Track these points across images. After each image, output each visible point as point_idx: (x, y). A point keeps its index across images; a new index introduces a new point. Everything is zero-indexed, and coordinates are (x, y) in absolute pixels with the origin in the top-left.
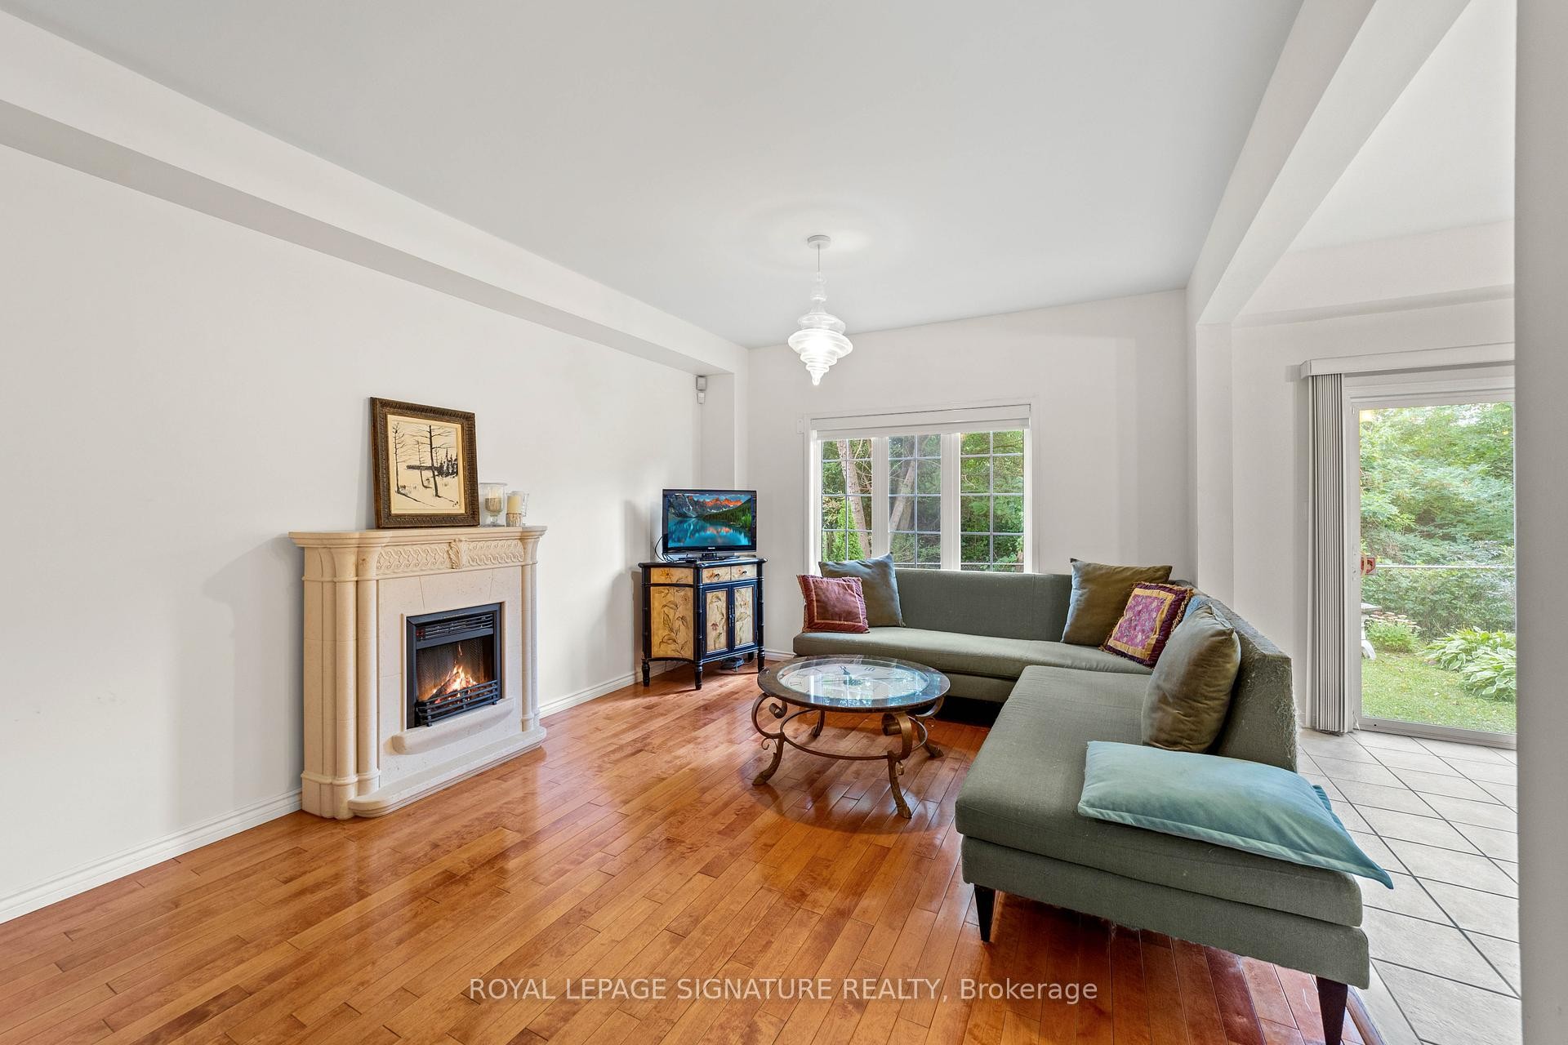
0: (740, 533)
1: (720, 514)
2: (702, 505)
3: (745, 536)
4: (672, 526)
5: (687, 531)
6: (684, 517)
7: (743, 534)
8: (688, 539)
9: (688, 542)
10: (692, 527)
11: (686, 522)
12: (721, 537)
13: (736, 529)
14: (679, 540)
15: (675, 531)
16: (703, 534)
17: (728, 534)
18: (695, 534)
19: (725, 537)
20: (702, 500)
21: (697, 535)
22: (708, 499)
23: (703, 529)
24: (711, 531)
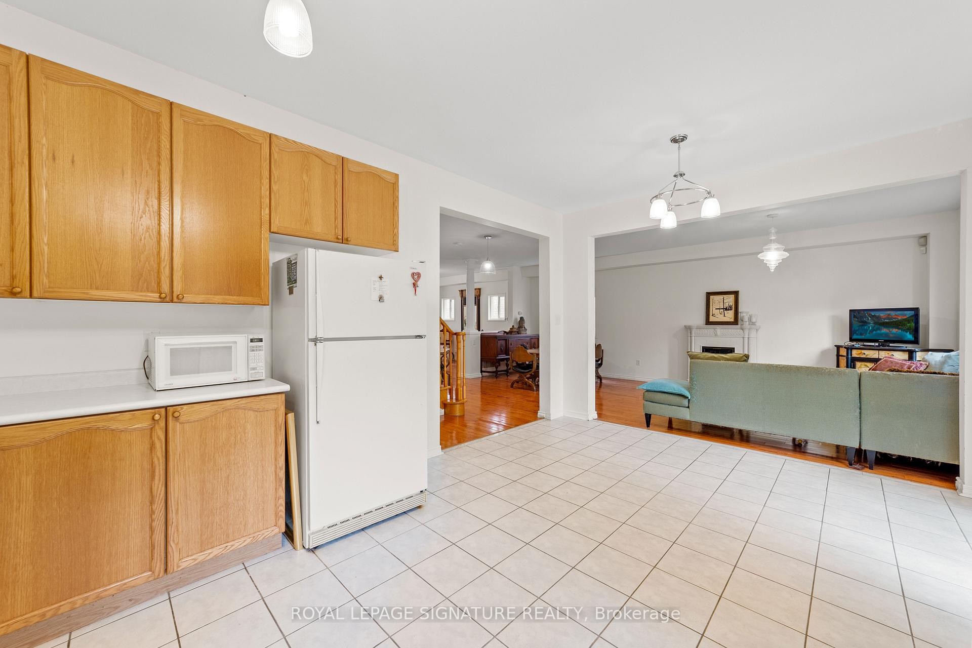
0: (907, 332)
1: (891, 322)
2: (878, 317)
3: (910, 333)
4: (855, 327)
5: (867, 330)
6: (865, 323)
7: (908, 333)
8: (868, 334)
9: (868, 336)
10: (871, 328)
11: (866, 325)
12: (892, 334)
13: (904, 330)
14: (861, 334)
15: (858, 329)
16: (879, 332)
17: (898, 332)
18: (873, 332)
19: (895, 334)
20: (878, 315)
21: (874, 332)
22: (882, 314)
23: (880, 329)
24: (884, 331)
